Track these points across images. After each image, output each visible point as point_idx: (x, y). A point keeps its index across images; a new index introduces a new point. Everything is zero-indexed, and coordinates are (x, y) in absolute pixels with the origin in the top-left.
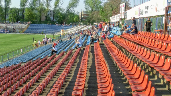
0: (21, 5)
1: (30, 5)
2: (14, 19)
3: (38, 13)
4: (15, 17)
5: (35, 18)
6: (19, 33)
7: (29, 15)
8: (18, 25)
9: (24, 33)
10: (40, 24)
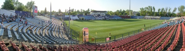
6: (157, 19)
10: (164, 17)
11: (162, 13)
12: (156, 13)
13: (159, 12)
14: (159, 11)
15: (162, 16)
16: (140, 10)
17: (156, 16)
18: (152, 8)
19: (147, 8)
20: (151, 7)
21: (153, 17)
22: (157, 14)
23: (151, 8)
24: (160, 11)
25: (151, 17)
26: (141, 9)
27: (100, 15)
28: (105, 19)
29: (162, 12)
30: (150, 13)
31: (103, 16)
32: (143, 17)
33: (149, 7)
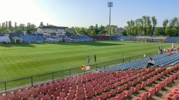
0: (163, 25)
1: (170, 24)
2: (159, 34)
3: (175, 29)
4: (160, 32)
5: (173, 33)
6: (160, 42)
7: (169, 31)
8: (160, 37)
9: (163, 42)
10: (177, 36)
11: (173, 28)
12: (160, 29)
13: (165, 28)
14: (165, 25)
15: (171, 36)
16: (127, 25)
17: (158, 35)
18: (151, 19)
19: (141, 21)
20: (149, 18)
21: (150, 38)
22: (162, 32)
23: (148, 20)
24: (168, 25)
25: (148, 37)
26: (128, 23)
27: (55, 34)
28: (63, 42)
29: (171, 27)
30: (145, 30)
31: (60, 36)
32: (132, 37)
33: (144, 18)
